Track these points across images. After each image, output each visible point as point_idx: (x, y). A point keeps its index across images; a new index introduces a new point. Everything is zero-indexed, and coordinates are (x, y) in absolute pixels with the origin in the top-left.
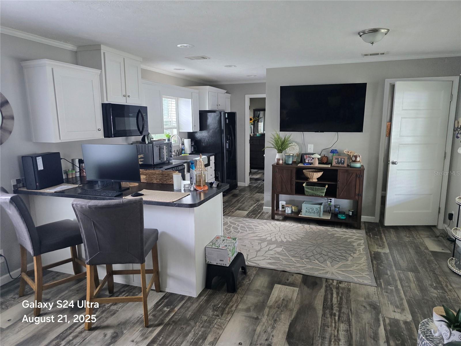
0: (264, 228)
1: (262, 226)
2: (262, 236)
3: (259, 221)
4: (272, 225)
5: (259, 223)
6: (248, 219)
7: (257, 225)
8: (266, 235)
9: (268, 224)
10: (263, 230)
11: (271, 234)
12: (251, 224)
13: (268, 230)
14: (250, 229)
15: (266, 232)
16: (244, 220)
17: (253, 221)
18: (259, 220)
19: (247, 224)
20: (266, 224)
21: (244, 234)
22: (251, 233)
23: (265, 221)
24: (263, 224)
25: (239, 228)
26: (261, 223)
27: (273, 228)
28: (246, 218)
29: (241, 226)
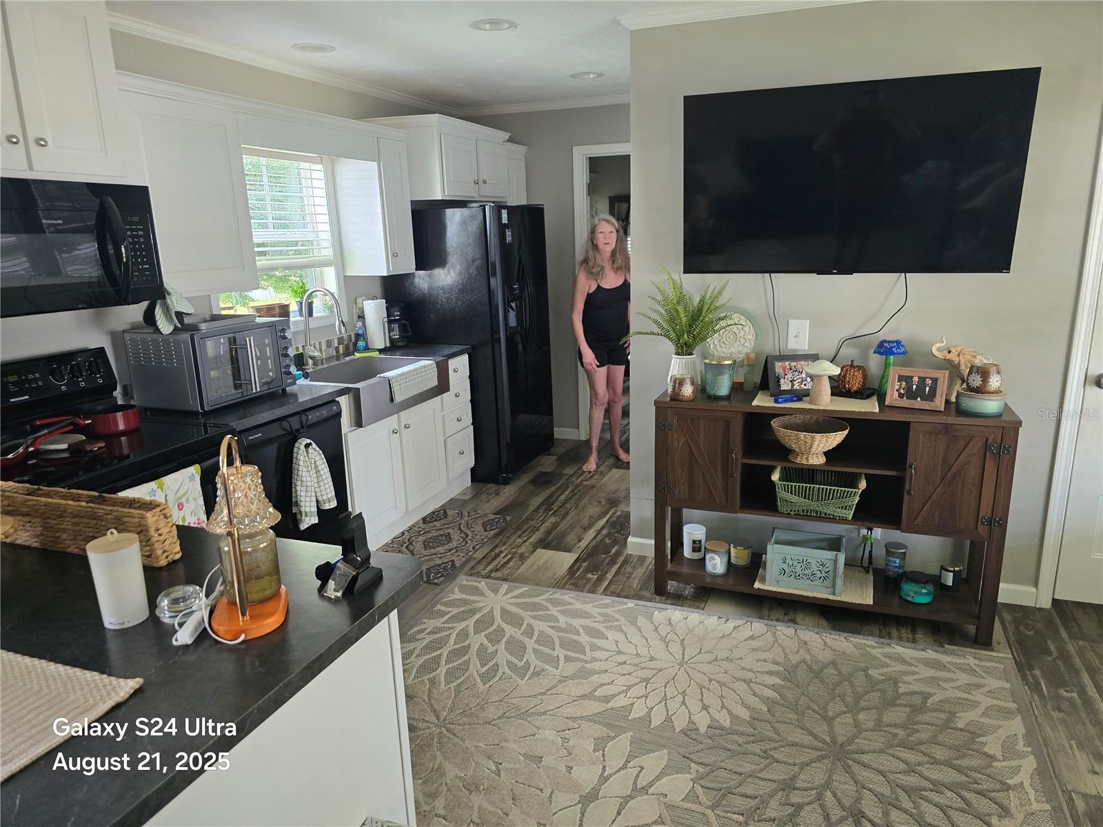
0: (625, 647)
1: (619, 636)
2: (613, 696)
3: (606, 606)
4: (656, 630)
5: (607, 618)
6: (568, 596)
7: (600, 627)
8: (629, 688)
9: (641, 621)
10: (621, 658)
11: (647, 681)
12: (577, 622)
13: (638, 655)
14: (573, 654)
15: (631, 669)
16: (555, 603)
17: (587, 607)
18: (608, 600)
19: (563, 621)
20: (633, 623)
21: (545, 682)
22: (573, 677)
23: (631, 604)
24: (623, 621)
25: (530, 644)
26: (617, 616)
27: (658, 649)
28: (563, 587)
29: (541, 633)
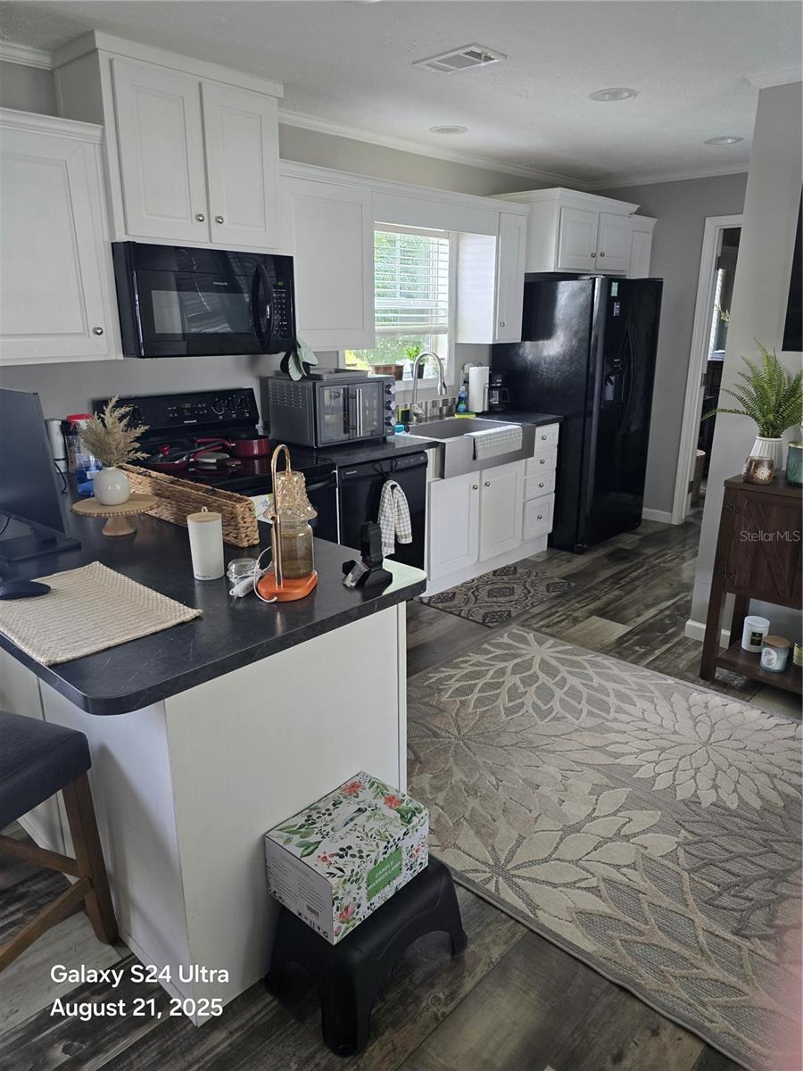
0: (650, 716)
1: (648, 706)
2: (623, 754)
3: (645, 677)
4: (689, 709)
5: (641, 688)
6: (610, 663)
7: (632, 694)
8: (642, 751)
9: (676, 698)
10: (644, 725)
11: (663, 750)
12: (610, 686)
13: (662, 726)
14: (596, 711)
15: (649, 736)
16: (594, 664)
17: (625, 675)
18: (648, 672)
19: (597, 681)
20: (668, 698)
21: (561, 727)
22: (590, 729)
23: (671, 681)
24: (657, 693)
25: (559, 693)
26: (652, 688)
27: (685, 725)
28: (607, 653)
29: (572, 687)
